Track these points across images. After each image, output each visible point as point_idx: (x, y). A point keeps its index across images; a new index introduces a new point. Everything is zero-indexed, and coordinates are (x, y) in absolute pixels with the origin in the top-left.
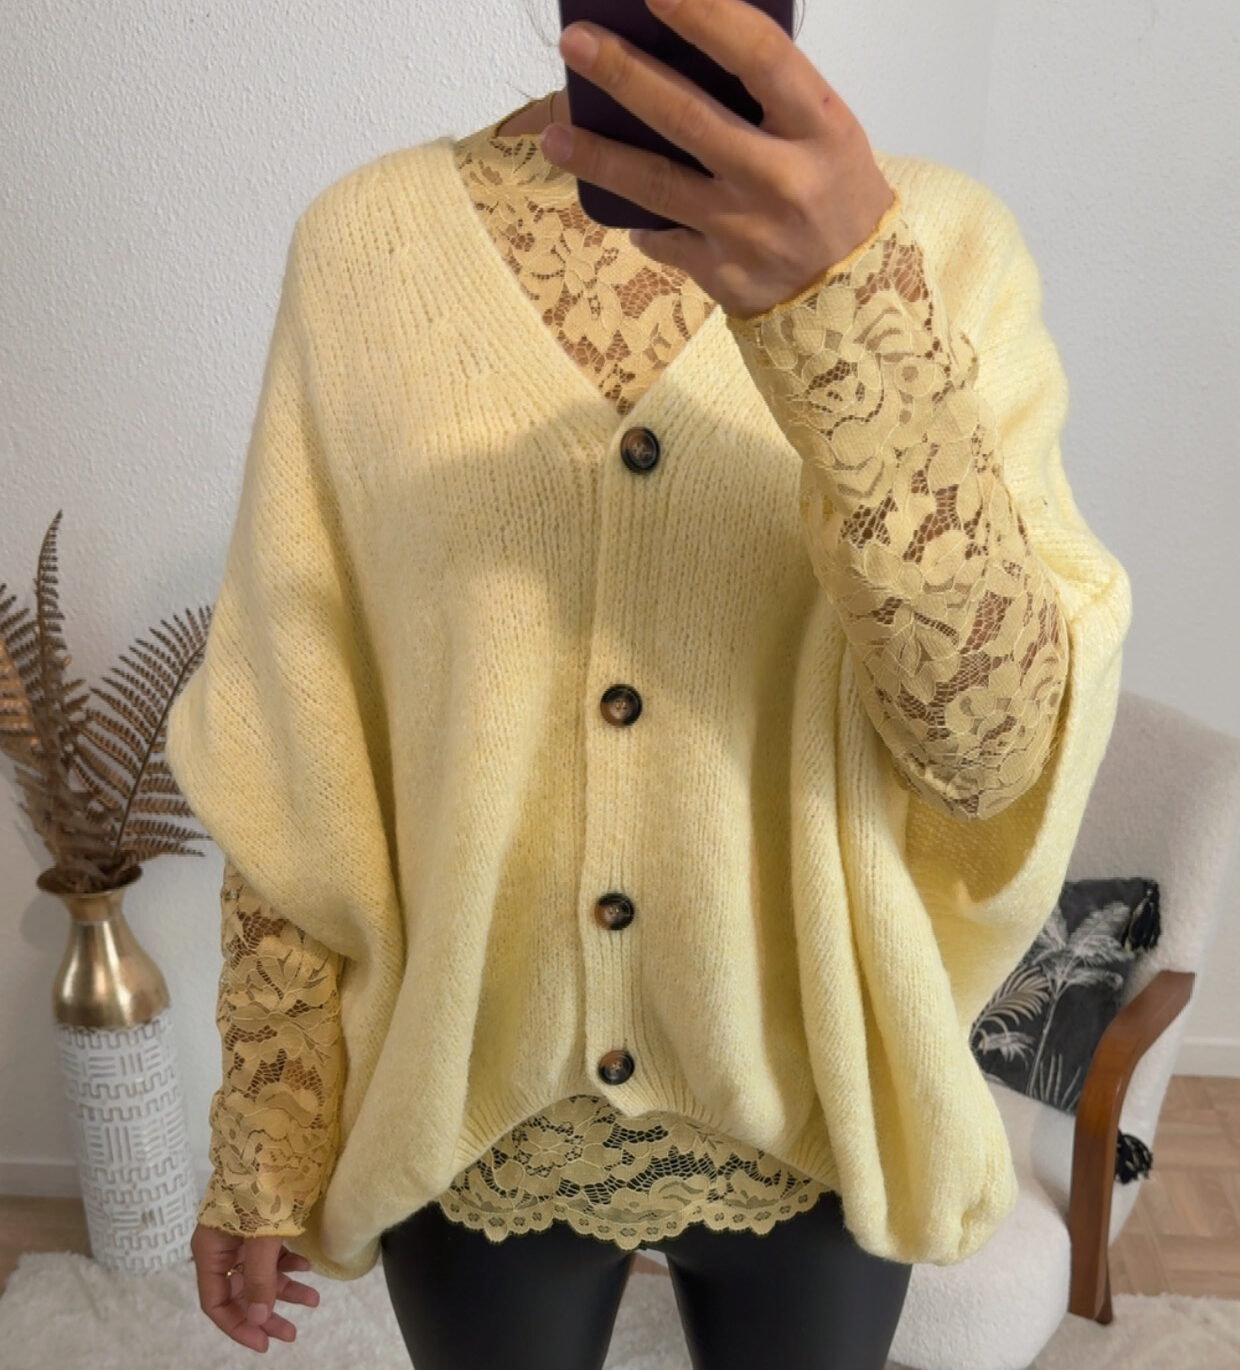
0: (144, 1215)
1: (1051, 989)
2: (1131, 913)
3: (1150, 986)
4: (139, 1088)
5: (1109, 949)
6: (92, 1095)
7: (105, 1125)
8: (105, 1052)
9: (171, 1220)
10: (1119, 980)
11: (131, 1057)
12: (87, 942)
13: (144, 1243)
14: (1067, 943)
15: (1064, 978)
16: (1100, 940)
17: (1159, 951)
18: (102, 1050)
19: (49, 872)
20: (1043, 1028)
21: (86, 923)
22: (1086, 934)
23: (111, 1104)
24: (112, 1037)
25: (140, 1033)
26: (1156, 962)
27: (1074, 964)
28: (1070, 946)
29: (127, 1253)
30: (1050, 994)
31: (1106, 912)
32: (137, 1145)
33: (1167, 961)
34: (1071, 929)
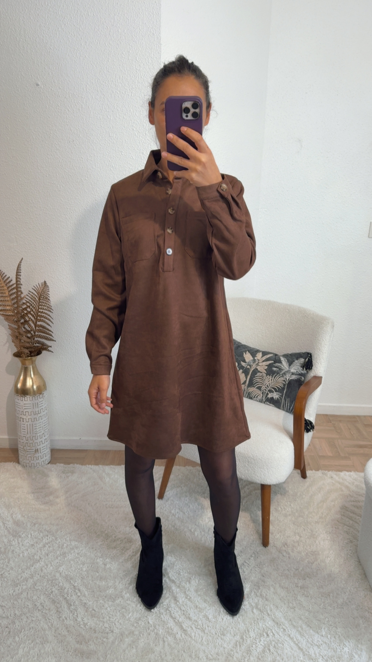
0: (35, 450)
1: (285, 381)
2: (305, 361)
3: (311, 379)
4: (37, 412)
5: (300, 370)
6: (24, 415)
7: (27, 423)
8: (29, 402)
9: (43, 452)
10: (303, 378)
11: (35, 403)
12: (26, 370)
13: (35, 459)
15: (289, 378)
16: (297, 368)
17: (313, 370)
18: (27, 401)
19: (16, 353)
20: (284, 392)
21: (26, 366)
22: (294, 366)
23: (29, 417)
24: (31, 397)
25: (38, 397)
26: (312, 374)
27: (291, 374)
28: (290, 369)
29: (30, 462)
30: (285, 382)
31: (298, 360)
32: (35, 429)
33: (315, 373)
34: (290, 365)
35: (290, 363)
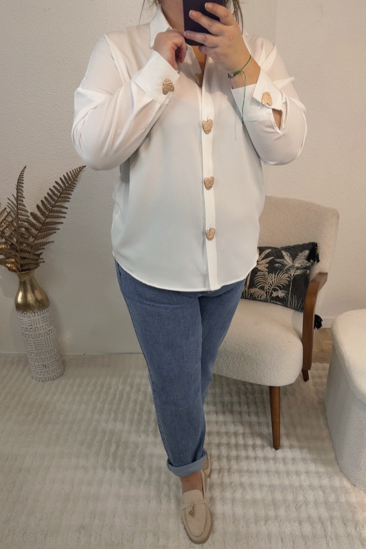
1: (290, 277)
2: (309, 252)
3: (316, 277)
5: (304, 263)
10: (308, 272)
14: (293, 263)
15: (293, 273)
16: (301, 261)
17: (319, 264)
20: (289, 289)
22: (298, 260)
26: (318, 268)
27: (296, 269)
28: (294, 264)
30: (290, 279)
31: (303, 253)
34: (293, 259)
35: (294, 257)
